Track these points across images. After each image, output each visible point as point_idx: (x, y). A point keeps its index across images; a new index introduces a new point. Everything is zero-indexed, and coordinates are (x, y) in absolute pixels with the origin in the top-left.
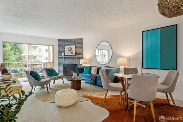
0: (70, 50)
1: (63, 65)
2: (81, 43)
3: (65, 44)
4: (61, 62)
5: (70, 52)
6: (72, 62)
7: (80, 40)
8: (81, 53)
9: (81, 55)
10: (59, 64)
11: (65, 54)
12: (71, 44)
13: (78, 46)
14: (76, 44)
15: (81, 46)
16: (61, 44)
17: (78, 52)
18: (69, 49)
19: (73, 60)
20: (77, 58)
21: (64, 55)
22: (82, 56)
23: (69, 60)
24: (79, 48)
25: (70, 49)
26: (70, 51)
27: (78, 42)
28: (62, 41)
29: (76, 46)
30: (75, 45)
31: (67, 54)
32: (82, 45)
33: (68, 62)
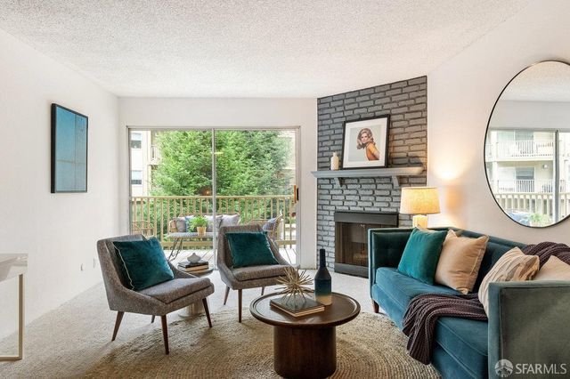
0: (365, 142)
1: (337, 213)
2: (418, 101)
3: (346, 113)
4: (329, 197)
5: (363, 151)
6: (372, 199)
7: (415, 88)
8: (418, 154)
9: (420, 164)
10: (320, 207)
11: (341, 161)
12: (371, 115)
13: (401, 117)
14: (394, 111)
15: (419, 115)
16: (331, 118)
17: (401, 151)
18: (360, 137)
19: (377, 193)
20: (396, 182)
21: (341, 167)
22: (425, 170)
23: (361, 192)
24: (407, 130)
25: (365, 139)
26: (364, 146)
27: (405, 96)
28: (332, 104)
29: (393, 118)
30: (388, 116)
31: (349, 161)
32: (425, 110)
33: (355, 202)
